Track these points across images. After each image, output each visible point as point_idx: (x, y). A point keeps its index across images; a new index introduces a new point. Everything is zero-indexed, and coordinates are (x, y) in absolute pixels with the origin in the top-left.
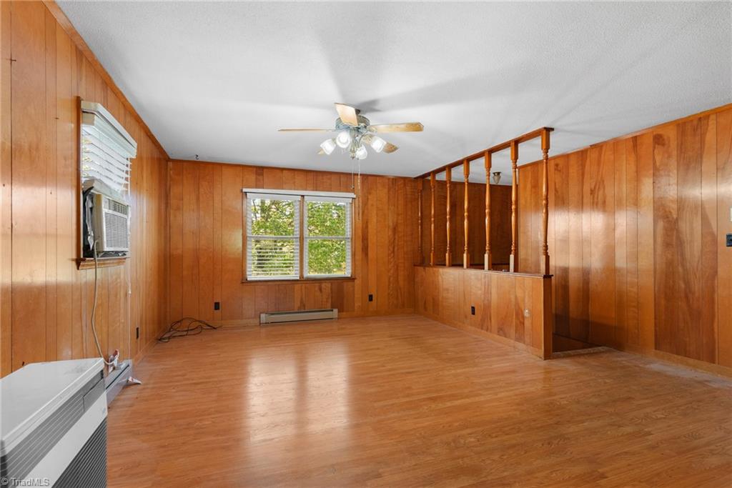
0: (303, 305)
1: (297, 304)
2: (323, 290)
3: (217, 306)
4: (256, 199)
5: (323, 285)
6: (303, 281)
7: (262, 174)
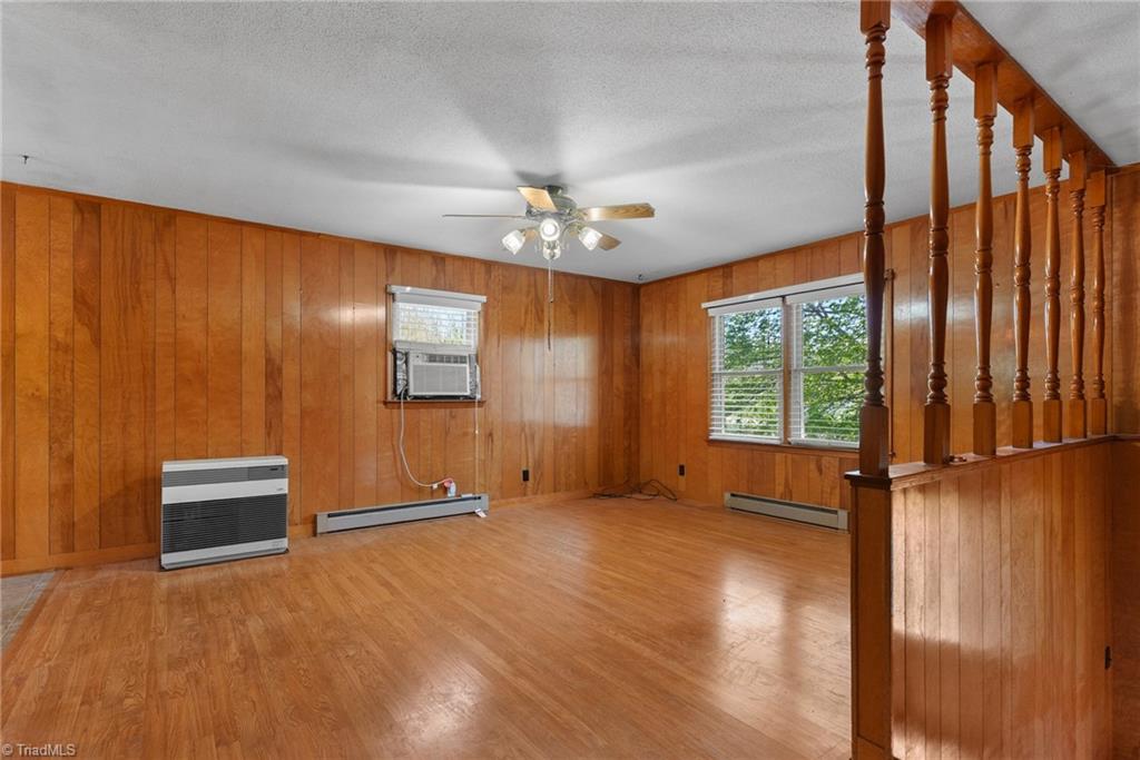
0: (789, 492)
1: (780, 489)
2: (824, 469)
3: (682, 470)
4: (724, 315)
5: (826, 460)
6: (787, 448)
7: (728, 275)
